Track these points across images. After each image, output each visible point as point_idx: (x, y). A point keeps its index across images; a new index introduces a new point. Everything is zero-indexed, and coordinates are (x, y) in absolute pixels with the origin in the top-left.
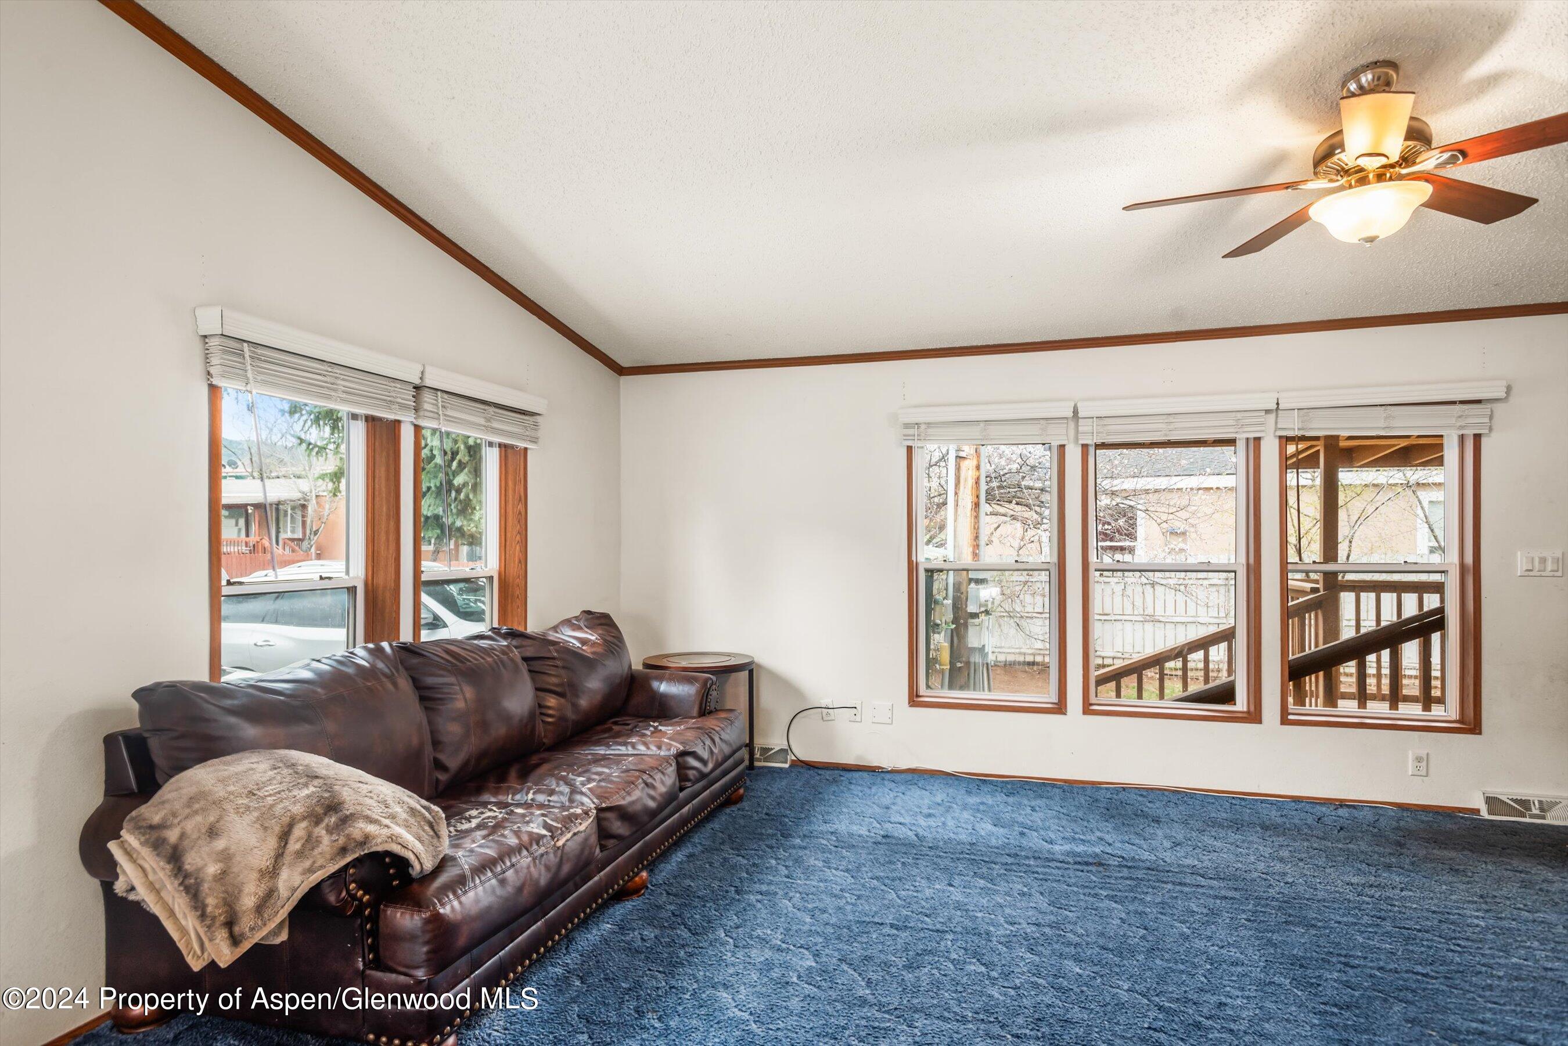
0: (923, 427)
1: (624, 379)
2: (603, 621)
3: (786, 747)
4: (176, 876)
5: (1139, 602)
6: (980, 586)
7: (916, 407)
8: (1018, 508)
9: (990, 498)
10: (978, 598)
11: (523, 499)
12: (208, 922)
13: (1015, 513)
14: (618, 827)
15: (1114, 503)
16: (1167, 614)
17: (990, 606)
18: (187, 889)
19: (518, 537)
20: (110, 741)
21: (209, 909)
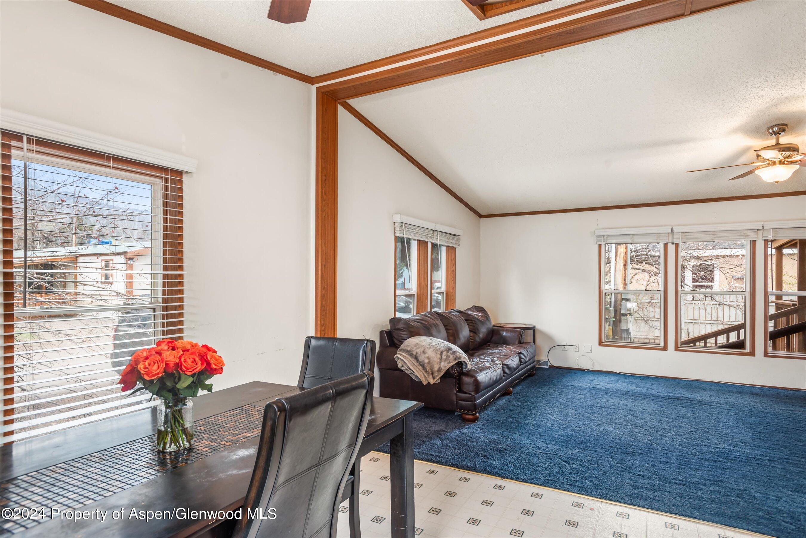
0: (606, 237)
1: (482, 219)
2: (481, 309)
3: (548, 361)
4: (417, 362)
5: (714, 314)
6: (628, 302)
7: (603, 229)
8: (647, 265)
9: (632, 261)
10: (626, 306)
11: (454, 265)
12: (428, 373)
13: (644, 268)
14: (507, 371)
15: (699, 264)
16: (731, 320)
17: (632, 311)
18: (421, 365)
19: (453, 279)
20: (381, 333)
21: (427, 370)
